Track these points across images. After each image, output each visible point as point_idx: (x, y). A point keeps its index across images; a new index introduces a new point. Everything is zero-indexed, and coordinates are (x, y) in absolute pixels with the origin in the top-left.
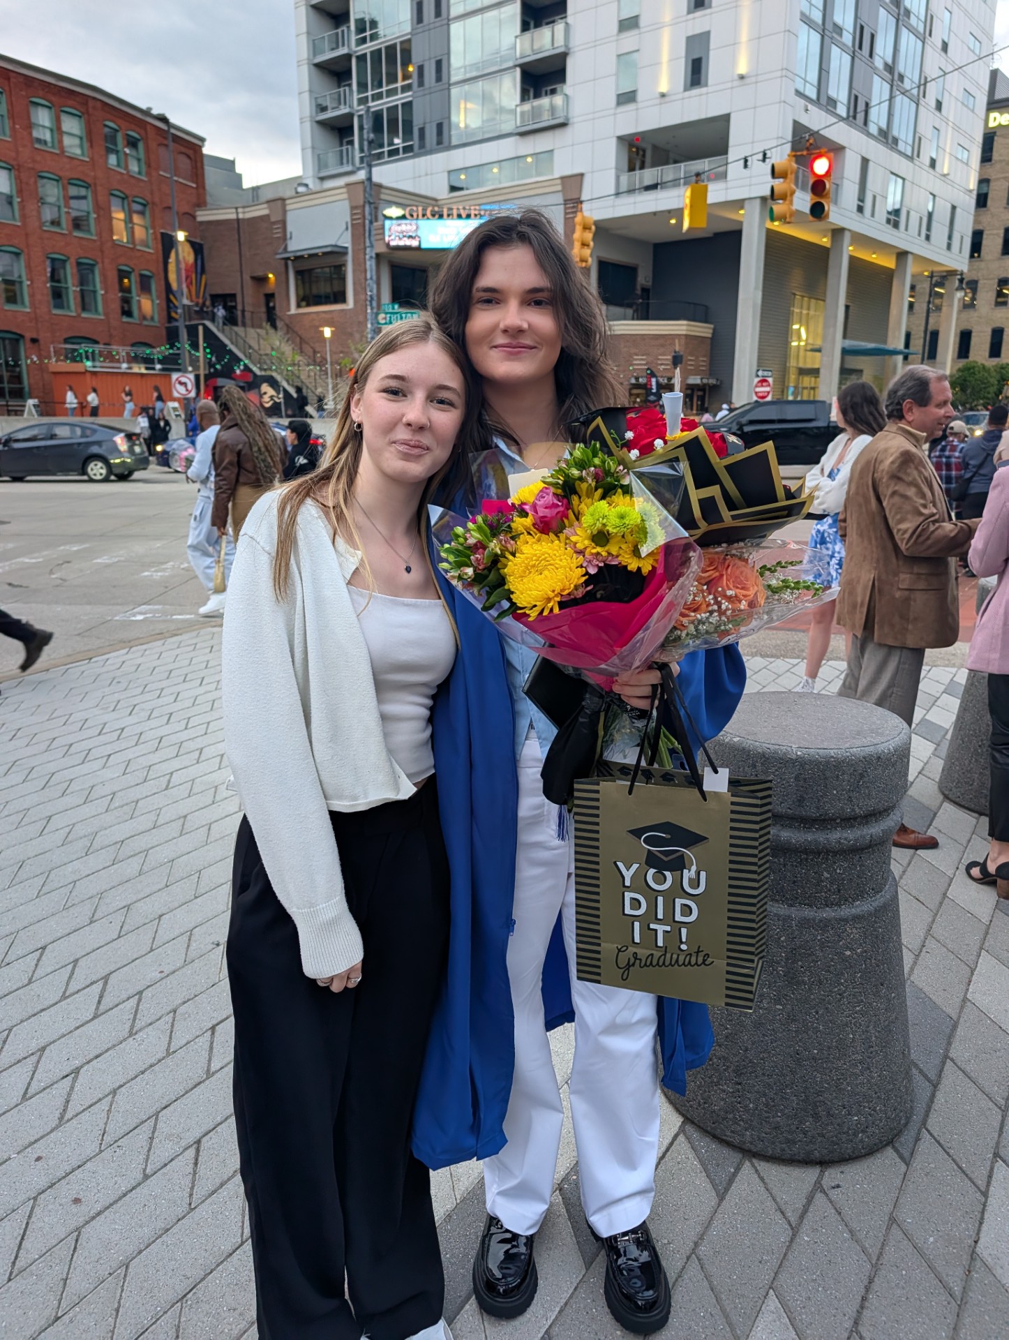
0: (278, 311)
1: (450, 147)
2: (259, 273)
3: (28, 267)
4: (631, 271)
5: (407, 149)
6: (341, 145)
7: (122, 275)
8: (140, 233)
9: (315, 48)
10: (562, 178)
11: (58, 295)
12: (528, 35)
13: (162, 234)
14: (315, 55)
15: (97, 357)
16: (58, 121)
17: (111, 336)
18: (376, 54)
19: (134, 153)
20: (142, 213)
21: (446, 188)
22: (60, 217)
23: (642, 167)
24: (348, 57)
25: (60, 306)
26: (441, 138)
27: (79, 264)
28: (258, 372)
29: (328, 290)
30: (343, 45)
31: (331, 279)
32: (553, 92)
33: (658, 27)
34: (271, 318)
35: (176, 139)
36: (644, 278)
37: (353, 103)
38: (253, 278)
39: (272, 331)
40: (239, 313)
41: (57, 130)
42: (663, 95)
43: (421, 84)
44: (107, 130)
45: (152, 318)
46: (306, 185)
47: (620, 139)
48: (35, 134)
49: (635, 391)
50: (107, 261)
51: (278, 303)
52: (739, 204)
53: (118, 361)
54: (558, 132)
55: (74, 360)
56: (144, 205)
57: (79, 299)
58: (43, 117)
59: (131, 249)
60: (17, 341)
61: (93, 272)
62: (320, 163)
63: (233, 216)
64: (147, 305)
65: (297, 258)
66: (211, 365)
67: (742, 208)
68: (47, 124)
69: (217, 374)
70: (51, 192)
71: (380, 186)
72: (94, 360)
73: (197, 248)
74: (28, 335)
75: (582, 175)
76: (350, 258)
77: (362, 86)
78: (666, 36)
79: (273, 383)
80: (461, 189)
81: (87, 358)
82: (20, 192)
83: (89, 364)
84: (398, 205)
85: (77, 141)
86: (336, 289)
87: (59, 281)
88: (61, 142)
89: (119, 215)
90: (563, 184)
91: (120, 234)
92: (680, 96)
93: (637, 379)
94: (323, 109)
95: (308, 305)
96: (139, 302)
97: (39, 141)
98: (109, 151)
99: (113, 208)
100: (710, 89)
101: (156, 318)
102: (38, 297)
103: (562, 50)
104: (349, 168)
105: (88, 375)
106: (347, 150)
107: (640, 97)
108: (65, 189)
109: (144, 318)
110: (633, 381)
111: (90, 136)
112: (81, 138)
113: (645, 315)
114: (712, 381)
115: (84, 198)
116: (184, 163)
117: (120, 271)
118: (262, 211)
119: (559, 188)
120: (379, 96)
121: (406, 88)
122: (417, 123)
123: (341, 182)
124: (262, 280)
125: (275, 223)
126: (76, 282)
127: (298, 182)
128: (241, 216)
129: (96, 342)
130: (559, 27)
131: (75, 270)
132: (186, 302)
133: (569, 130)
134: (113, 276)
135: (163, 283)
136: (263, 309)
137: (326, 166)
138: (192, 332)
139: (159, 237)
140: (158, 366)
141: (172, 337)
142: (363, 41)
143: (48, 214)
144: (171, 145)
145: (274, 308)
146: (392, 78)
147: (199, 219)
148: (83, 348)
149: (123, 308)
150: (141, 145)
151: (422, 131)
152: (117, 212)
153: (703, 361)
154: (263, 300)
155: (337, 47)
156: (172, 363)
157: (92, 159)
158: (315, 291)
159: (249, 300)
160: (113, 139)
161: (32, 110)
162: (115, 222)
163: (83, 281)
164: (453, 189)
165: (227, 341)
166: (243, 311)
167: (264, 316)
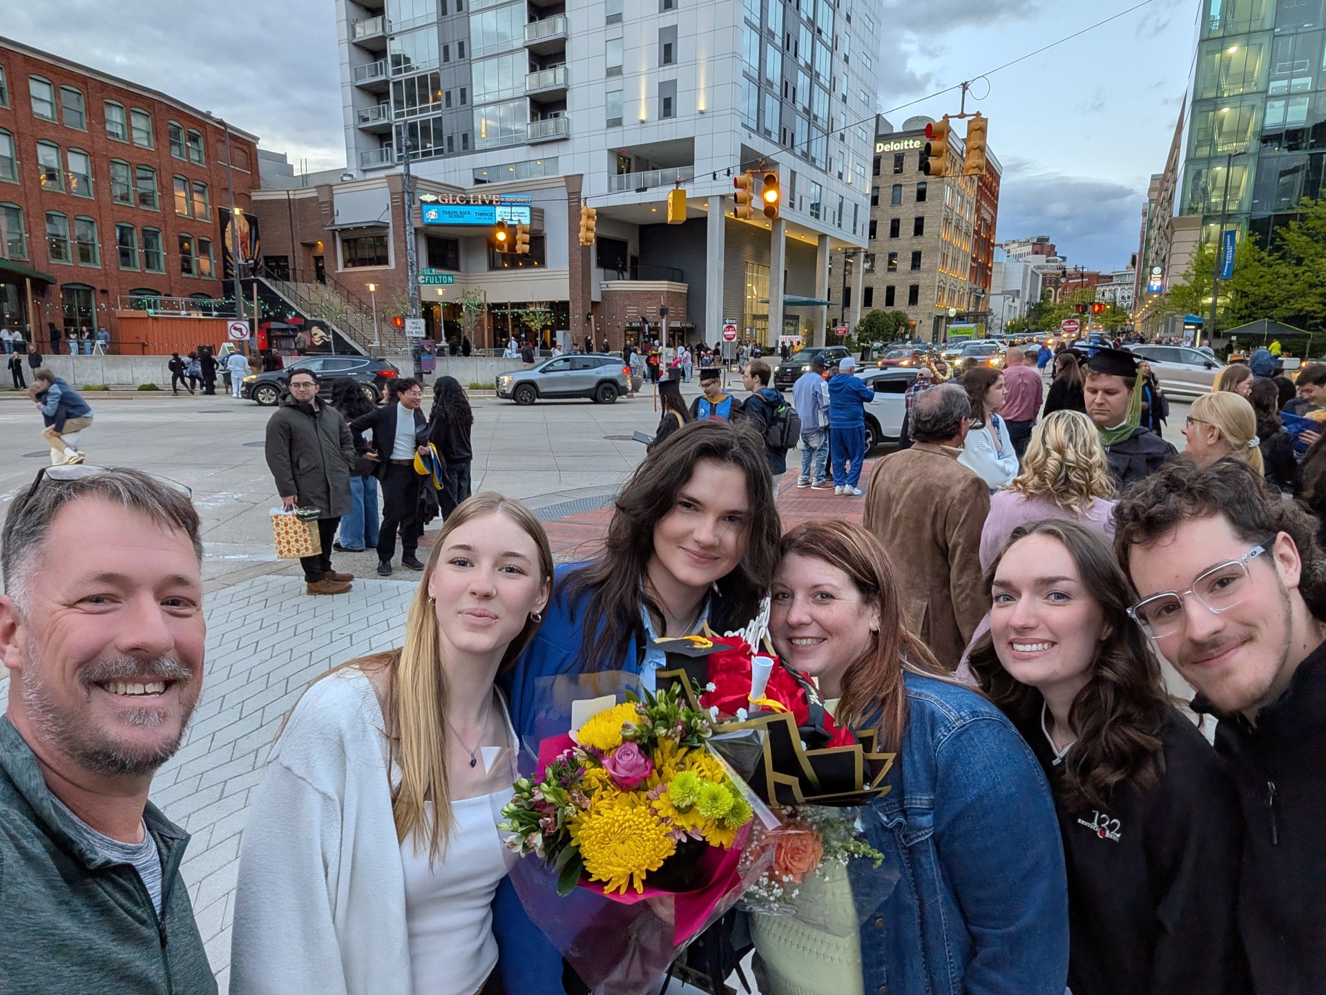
0: (326, 270)
1: (474, 152)
2: (309, 241)
3: (101, 234)
4: (623, 245)
5: (437, 152)
6: (382, 147)
7: (183, 240)
8: (199, 208)
9: (357, 74)
10: (566, 177)
11: (125, 255)
12: (535, 75)
13: (220, 209)
14: (357, 79)
15: (159, 305)
16: (128, 119)
17: (171, 288)
18: (410, 82)
19: (195, 146)
20: (202, 193)
21: (472, 181)
22: (128, 193)
23: (628, 171)
24: (386, 82)
25: (126, 264)
26: (467, 144)
27: (144, 231)
28: (309, 318)
29: (372, 255)
30: (382, 73)
31: (375, 247)
32: (556, 116)
33: (637, 75)
34: (321, 277)
35: (233, 137)
36: (633, 249)
37: (391, 116)
38: (303, 244)
39: (321, 286)
40: (291, 272)
41: (128, 125)
42: (643, 122)
43: (449, 104)
44: (170, 126)
45: (210, 274)
46: (351, 176)
47: (610, 150)
48: (108, 128)
49: (629, 333)
50: (169, 230)
51: (327, 263)
52: (705, 199)
53: (178, 309)
54: (561, 144)
55: (138, 308)
56: (204, 187)
57: (144, 258)
58: (115, 116)
59: (192, 220)
60: (90, 291)
61: (157, 237)
62: (363, 160)
63: (286, 197)
64: (205, 264)
65: (342, 230)
66: (264, 312)
67: (707, 202)
68: (119, 120)
69: (270, 319)
70: (121, 173)
71: (416, 178)
72: (155, 308)
73: (252, 221)
74: (99, 287)
75: (582, 175)
76: (391, 230)
77: (399, 103)
78: (643, 82)
79: (322, 326)
80: (484, 182)
81: (150, 307)
82: (95, 174)
83: (151, 311)
84: (432, 193)
85: (144, 135)
86: (379, 254)
87: (127, 245)
88: (130, 135)
89: (180, 194)
90: (566, 181)
91: (182, 208)
92: (656, 123)
93: (631, 324)
94: (366, 120)
95: (354, 265)
96: (198, 262)
97: (112, 134)
98: (172, 143)
99: (175, 188)
100: (678, 119)
101: (214, 274)
102: (107, 257)
103: (563, 86)
104: (389, 164)
105: (150, 320)
106: (387, 151)
107: (625, 122)
108: (133, 172)
109: (203, 274)
110: (628, 325)
111: (156, 132)
112: (148, 133)
113: (634, 277)
114: (689, 325)
115: (151, 179)
116: (239, 156)
117: (180, 237)
118: (312, 193)
119: (564, 184)
120: (414, 112)
121: (434, 108)
122: (446, 133)
123: (383, 174)
124: (310, 246)
125: (322, 203)
126: (142, 245)
127: (344, 172)
128: (291, 197)
129: (159, 293)
130: (560, 71)
131: (141, 236)
132: (241, 262)
133: (570, 143)
134: (175, 241)
135: (220, 246)
136: (313, 268)
137: (368, 162)
138: (247, 286)
139: (217, 211)
140: (215, 313)
141: (228, 290)
142: (399, 71)
143: (118, 191)
144: (228, 142)
145: (323, 267)
146: (424, 99)
147: (253, 198)
148: (145, 299)
149: (183, 266)
150: (201, 141)
151: (450, 139)
152: (178, 191)
153: (682, 310)
154: (313, 261)
155: (377, 74)
156: (228, 311)
157: (158, 149)
158: (359, 255)
159: (299, 261)
160: (177, 136)
161: (107, 110)
162: (176, 198)
163: (147, 244)
164: (478, 181)
165: (280, 294)
166: (294, 270)
167: (314, 274)
